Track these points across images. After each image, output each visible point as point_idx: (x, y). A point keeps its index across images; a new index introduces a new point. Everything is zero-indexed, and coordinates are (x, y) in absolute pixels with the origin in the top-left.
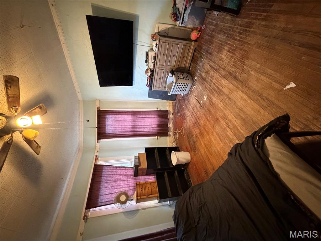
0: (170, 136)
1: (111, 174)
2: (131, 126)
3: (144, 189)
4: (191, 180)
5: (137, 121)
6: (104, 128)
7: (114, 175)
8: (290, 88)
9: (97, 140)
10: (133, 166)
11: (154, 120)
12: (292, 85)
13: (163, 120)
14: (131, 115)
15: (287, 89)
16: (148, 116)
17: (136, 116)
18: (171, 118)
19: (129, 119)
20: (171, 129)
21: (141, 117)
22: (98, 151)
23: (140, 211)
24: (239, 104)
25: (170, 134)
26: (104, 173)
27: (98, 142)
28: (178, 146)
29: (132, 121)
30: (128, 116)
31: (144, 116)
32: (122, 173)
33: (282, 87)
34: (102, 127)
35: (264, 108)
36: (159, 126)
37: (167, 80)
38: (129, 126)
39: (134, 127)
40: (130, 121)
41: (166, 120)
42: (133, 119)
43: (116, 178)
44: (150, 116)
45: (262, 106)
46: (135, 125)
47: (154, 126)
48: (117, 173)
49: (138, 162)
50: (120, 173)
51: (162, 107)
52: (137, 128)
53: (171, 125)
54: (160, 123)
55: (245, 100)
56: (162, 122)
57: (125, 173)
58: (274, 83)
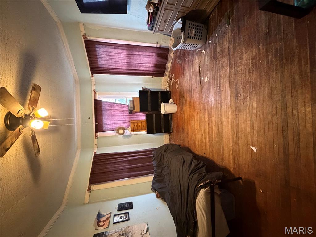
0: (166, 75)
1: (110, 109)
2: (125, 63)
3: (136, 126)
4: (172, 123)
5: (133, 58)
6: (96, 63)
7: (112, 110)
8: (253, 150)
9: (91, 75)
10: (128, 104)
11: (151, 59)
12: (255, 150)
13: (162, 60)
14: (126, 50)
15: (251, 148)
16: (144, 54)
17: (130, 53)
18: (171, 56)
19: (123, 55)
20: (168, 69)
21: (137, 53)
22: (94, 85)
23: (133, 135)
24: (223, 119)
25: (166, 74)
26: (103, 108)
27: (92, 76)
28: (171, 91)
29: (127, 57)
30: (121, 52)
31: (140, 53)
32: (119, 109)
33: (250, 144)
34: (94, 61)
35: (233, 141)
36: (156, 66)
37: (175, 25)
38: (123, 63)
39: (129, 64)
40: (125, 57)
41: (164, 61)
42: (128, 56)
43: (115, 113)
44: (148, 54)
45: (233, 139)
46: (130, 63)
47: (150, 65)
48: (115, 109)
49: (132, 107)
50: (117, 109)
51: (164, 41)
52: (132, 66)
53: (169, 65)
54: (158, 63)
55: (228, 121)
56: (160, 61)
57: (121, 109)
58: (250, 135)
